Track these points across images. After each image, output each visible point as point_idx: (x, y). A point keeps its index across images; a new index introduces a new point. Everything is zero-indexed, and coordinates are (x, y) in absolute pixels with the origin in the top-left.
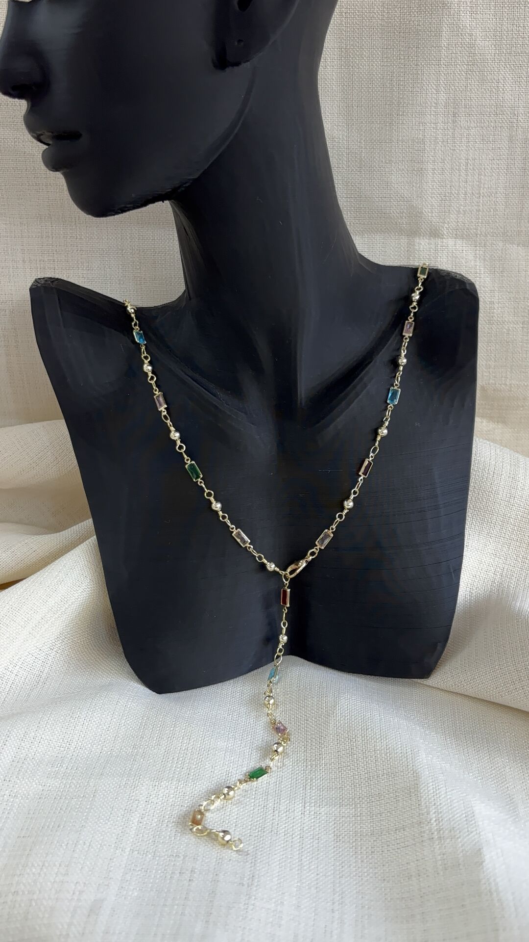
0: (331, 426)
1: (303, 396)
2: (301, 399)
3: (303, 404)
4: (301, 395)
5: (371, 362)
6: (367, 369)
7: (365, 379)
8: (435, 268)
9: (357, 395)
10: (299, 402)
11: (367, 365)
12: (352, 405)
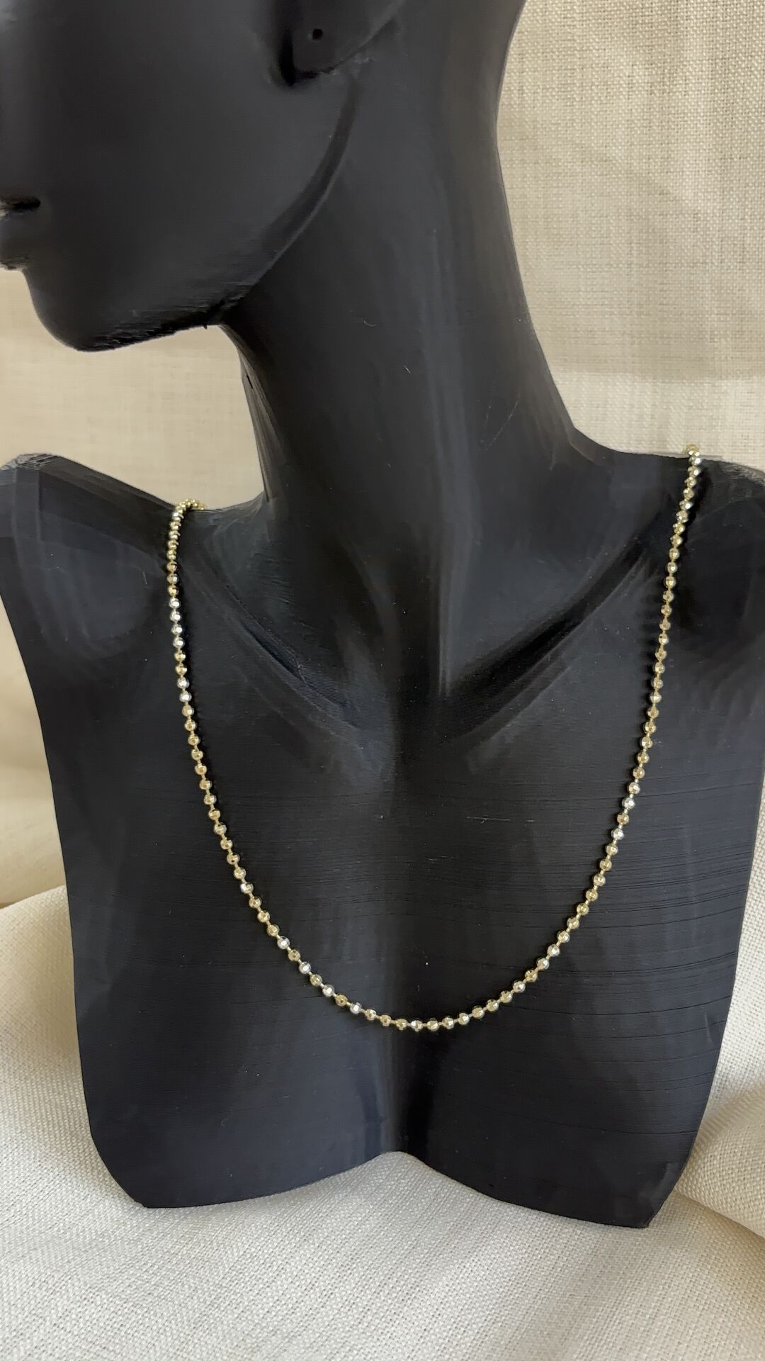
0: (494, 738)
1: (448, 679)
2: (444, 684)
3: (448, 695)
4: (444, 679)
5: (578, 623)
6: (567, 638)
7: (564, 655)
8: (715, 459)
9: (545, 683)
10: (440, 690)
11: (570, 629)
12: (535, 701)
